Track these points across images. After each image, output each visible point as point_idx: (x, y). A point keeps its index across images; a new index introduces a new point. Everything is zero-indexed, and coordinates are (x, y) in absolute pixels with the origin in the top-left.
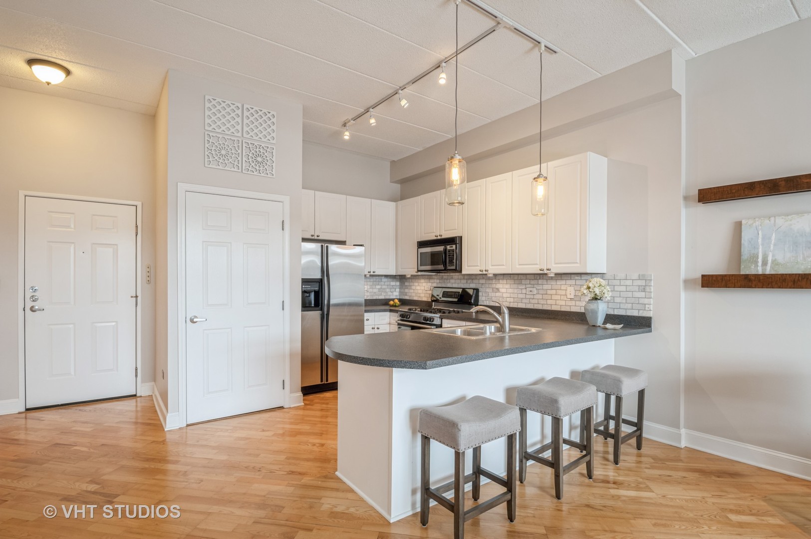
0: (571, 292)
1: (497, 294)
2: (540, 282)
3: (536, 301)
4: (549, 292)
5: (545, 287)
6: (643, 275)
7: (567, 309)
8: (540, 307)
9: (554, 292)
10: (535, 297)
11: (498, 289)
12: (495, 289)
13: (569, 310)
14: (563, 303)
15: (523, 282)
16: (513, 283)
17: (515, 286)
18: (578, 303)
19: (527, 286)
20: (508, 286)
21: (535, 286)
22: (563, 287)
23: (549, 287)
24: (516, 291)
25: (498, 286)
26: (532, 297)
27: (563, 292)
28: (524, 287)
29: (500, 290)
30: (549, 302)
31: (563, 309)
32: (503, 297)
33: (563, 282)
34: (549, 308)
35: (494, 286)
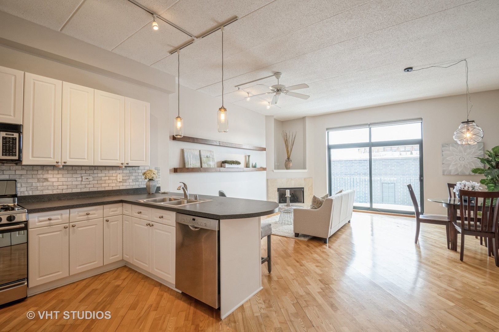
0: (120, 177)
1: (45, 184)
2: (95, 172)
3: (92, 186)
4: (103, 178)
5: (100, 175)
6: (157, 168)
7: (117, 188)
8: (95, 189)
9: (107, 178)
10: (91, 183)
11: (46, 180)
12: (42, 179)
13: (119, 189)
14: (114, 185)
15: (78, 172)
16: (67, 173)
17: (70, 175)
18: (125, 184)
19: (82, 175)
20: (60, 176)
21: (91, 175)
22: (114, 175)
23: (104, 175)
24: (69, 179)
25: (46, 176)
26: (88, 183)
27: (114, 178)
28: (79, 176)
29: (49, 179)
30: (103, 185)
31: (114, 189)
32: (53, 186)
33: (114, 171)
34: (103, 189)
35: (39, 176)
